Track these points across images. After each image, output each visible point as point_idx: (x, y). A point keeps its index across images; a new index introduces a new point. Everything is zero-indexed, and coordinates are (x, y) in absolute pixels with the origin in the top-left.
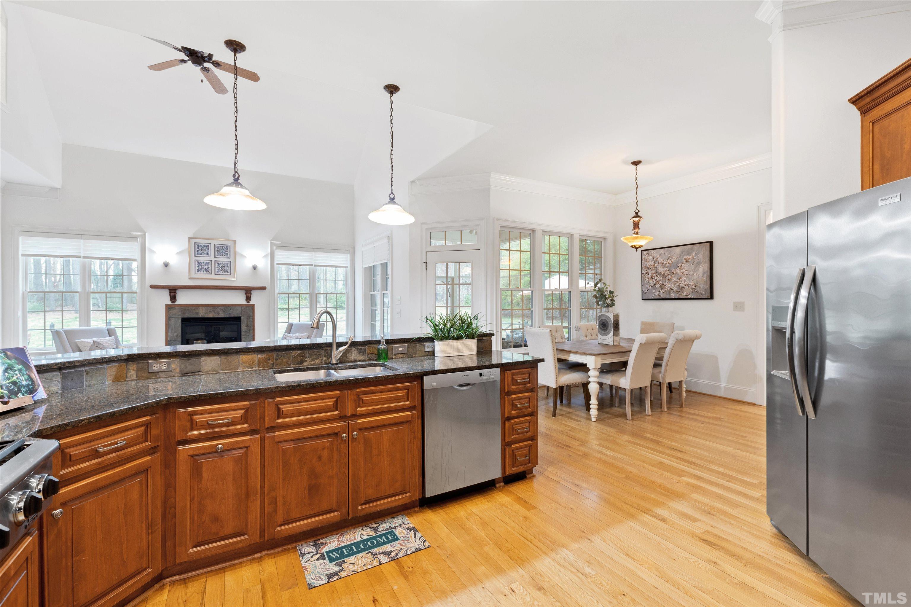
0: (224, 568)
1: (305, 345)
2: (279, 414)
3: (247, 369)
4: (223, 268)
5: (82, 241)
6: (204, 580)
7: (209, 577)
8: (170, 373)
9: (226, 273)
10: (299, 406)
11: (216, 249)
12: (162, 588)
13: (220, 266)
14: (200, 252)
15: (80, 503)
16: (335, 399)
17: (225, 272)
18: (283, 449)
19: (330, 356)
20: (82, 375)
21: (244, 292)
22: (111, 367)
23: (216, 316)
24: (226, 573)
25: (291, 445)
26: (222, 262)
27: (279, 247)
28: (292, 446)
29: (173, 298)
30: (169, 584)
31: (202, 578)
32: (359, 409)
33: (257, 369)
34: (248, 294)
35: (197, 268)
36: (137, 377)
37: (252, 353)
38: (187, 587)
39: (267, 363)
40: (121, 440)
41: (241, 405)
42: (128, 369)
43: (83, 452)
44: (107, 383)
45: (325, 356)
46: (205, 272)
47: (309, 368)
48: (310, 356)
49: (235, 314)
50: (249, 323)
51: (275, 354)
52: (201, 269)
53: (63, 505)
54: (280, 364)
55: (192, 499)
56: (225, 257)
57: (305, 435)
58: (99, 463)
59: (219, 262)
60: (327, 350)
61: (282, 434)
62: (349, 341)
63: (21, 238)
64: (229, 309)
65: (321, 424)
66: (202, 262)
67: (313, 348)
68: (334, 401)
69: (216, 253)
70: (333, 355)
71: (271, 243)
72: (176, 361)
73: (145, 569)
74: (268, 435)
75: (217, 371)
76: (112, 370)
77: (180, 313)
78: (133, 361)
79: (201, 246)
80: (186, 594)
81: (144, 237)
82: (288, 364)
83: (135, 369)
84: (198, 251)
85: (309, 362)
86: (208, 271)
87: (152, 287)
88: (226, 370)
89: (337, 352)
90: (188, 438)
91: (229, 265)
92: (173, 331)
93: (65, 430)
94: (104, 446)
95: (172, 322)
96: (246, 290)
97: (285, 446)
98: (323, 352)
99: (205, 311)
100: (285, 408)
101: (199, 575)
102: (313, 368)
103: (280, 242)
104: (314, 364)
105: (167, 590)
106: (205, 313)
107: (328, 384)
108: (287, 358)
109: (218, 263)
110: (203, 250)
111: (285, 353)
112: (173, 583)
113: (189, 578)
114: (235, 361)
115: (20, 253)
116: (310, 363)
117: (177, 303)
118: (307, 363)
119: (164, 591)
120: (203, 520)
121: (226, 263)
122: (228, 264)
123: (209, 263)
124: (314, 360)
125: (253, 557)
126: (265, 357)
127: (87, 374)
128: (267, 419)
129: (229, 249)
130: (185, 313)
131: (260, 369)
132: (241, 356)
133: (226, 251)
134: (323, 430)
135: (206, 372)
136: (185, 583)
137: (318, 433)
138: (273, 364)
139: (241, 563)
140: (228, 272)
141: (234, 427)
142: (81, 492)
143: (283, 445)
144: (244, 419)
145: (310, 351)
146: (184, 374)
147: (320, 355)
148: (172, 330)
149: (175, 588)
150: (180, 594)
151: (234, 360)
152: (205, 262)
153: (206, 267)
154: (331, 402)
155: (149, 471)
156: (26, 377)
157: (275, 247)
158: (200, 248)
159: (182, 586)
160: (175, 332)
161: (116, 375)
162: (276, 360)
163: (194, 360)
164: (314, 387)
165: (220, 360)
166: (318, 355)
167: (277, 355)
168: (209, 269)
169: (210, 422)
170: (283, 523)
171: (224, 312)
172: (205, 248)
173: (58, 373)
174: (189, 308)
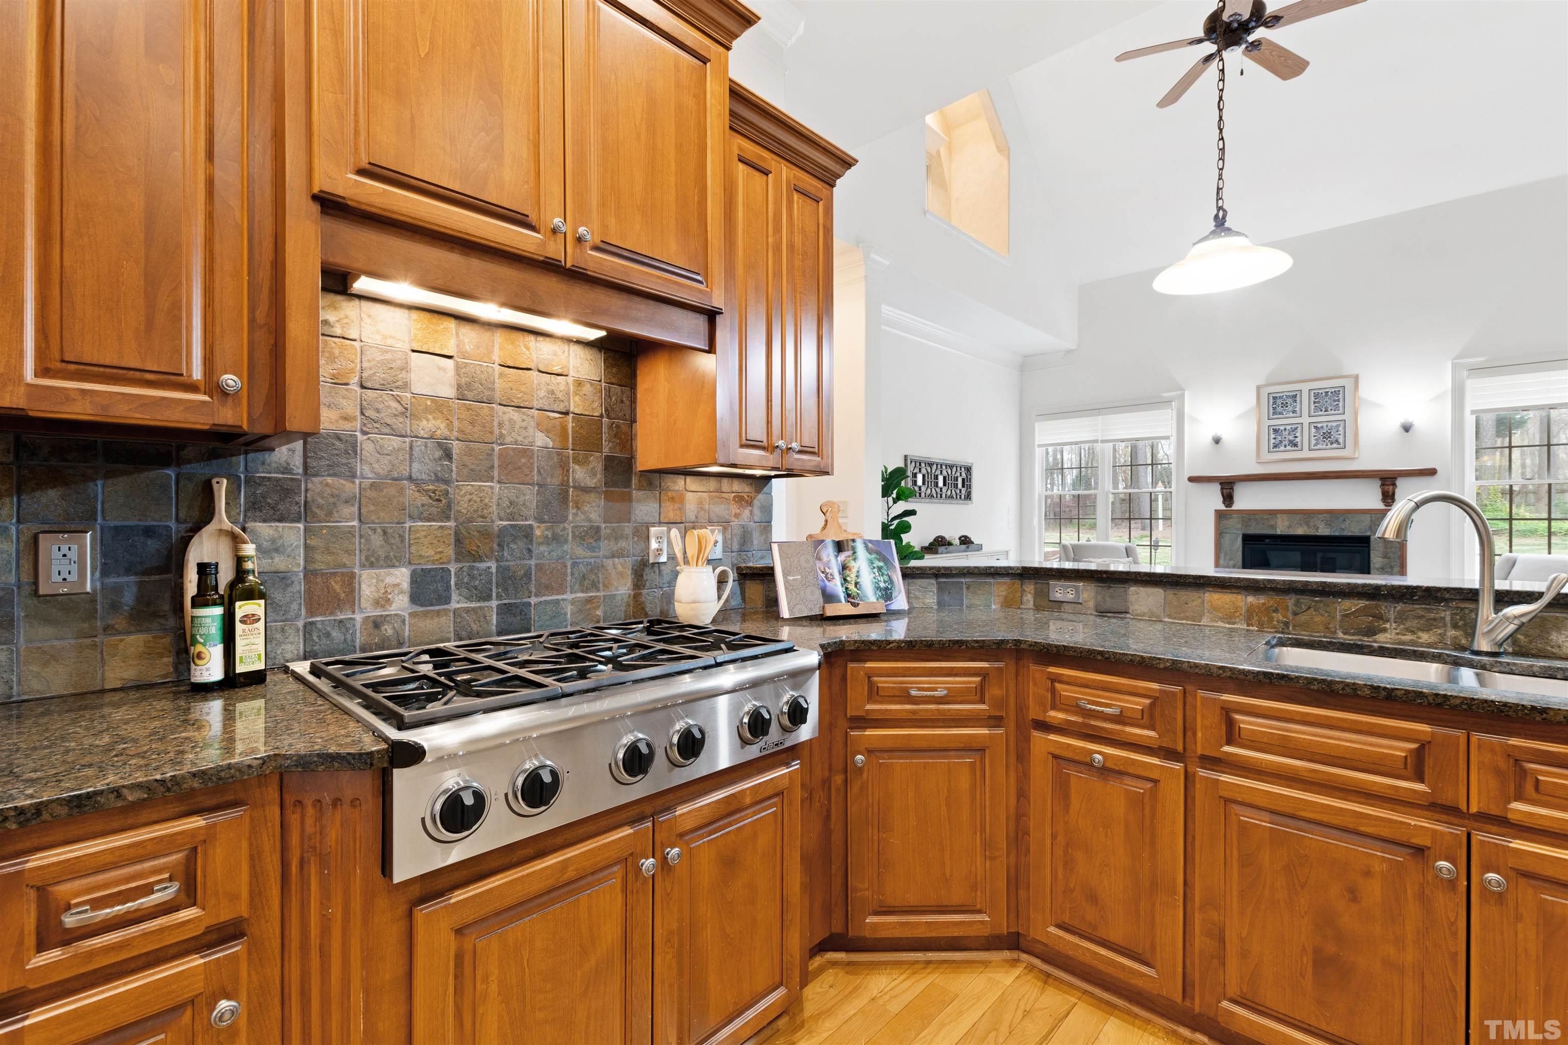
0: (1114, 1006)
1: (1383, 588)
2: (1232, 735)
3: (1220, 624)
4: (1327, 436)
5: (1100, 417)
6: (1074, 1000)
7: (1083, 1001)
8: (1080, 606)
9: (1335, 445)
10: (1287, 731)
11: (1313, 399)
12: (1014, 962)
13: (1321, 432)
14: (1279, 409)
15: (890, 758)
16: (1413, 746)
17: (1332, 443)
18: (1240, 821)
19: (1470, 629)
20: (961, 589)
21: (1378, 483)
22: (1000, 583)
23: (1311, 532)
24: (1112, 1018)
25: (1264, 822)
26: (1324, 425)
27: (1477, 370)
28: (1264, 824)
29: (1228, 499)
30: (1024, 965)
31: (1072, 995)
32: (1516, 806)
33: (1245, 627)
34: (1386, 488)
35: (1272, 441)
36: (1034, 605)
37: (1234, 590)
38: (1043, 990)
39: (1271, 619)
40: (941, 686)
41: (1142, 687)
42: (1024, 591)
43: (892, 688)
44: (993, 607)
45: (1455, 626)
46: (1288, 448)
47: (1387, 649)
48: (1400, 618)
49: (1353, 529)
50: (1389, 550)
51: (1290, 601)
52: (1281, 441)
53: (869, 752)
54: (1304, 626)
55: (1054, 837)
56: (1333, 412)
57: (1304, 810)
58: (914, 712)
59: (1319, 425)
60: (1462, 609)
61: (1238, 785)
62: (1549, 588)
63: (1037, 424)
64: (1341, 519)
65: (1363, 800)
66: (1282, 428)
67: (1411, 599)
68: (1411, 751)
69: (1313, 407)
70: (1481, 628)
71: (1454, 366)
72: (1089, 588)
73: (979, 912)
74: (1202, 772)
75: (1157, 617)
76: (1000, 588)
77: (1240, 526)
78: (1029, 578)
79: (1281, 397)
80: (1036, 1000)
81: (1182, 397)
82: (1327, 628)
83: (1032, 592)
84: (1274, 409)
85: (1397, 634)
86: (1296, 445)
87: (1192, 479)
88: (1175, 618)
89: (1495, 618)
90: (1047, 720)
91: (1341, 429)
92: (1228, 557)
93: (870, 650)
94: (919, 689)
95: (1226, 540)
96: (1382, 479)
97: (1248, 817)
98: (1447, 615)
99: (1287, 523)
100: (1246, 723)
101: (1071, 985)
102: (1403, 650)
103: (1482, 359)
104: (1413, 643)
105: (1018, 971)
106: (1289, 527)
107: (1384, 693)
108: (1326, 615)
109: (1316, 427)
110: (1285, 405)
111: (1321, 601)
112: (1031, 968)
113: (1056, 979)
114: (1195, 603)
115: (1037, 443)
116: (1400, 637)
117: (1235, 507)
118: (1388, 635)
119: (1014, 970)
120: (1072, 886)
121: (1335, 424)
122: (1338, 426)
123: (1296, 429)
124: (1413, 632)
125: (1175, 1028)
126: (1264, 604)
127: (968, 588)
128: (1199, 735)
129: (1341, 396)
130: (1250, 526)
131: (1251, 628)
132: (1207, 595)
133: (1335, 401)
134: (1366, 821)
135: (1138, 615)
136: (1045, 983)
137: (1349, 823)
138: (1286, 624)
139: (1148, 1022)
140: (1339, 444)
141: (1128, 729)
142: (889, 744)
143: (1241, 813)
144: (1149, 718)
145: (1399, 607)
146: (1102, 613)
147: (1435, 619)
148: (1226, 554)
149: (1029, 977)
150: (1028, 994)
151: (1193, 601)
152: (1288, 427)
153: (1291, 438)
154: (1400, 749)
155: (987, 752)
156: (886, 578)
157: (1465, 373)
158: (1279, 402)
159: (1039, 984)
160: (1231, 559)
161: (1006, 597)
162: (1295, 614)
163: (1118, 589)
164: (1332, 691)
165: (1165, 597)
166: (1428, 620)
167: (1297, 603)
168: (1298, 440)
169: (1082, 703)
170: (1240, 999)
171: (1328, 524)
172: (1289, 401)
173: (933, 581)
174: (1257, 516)
